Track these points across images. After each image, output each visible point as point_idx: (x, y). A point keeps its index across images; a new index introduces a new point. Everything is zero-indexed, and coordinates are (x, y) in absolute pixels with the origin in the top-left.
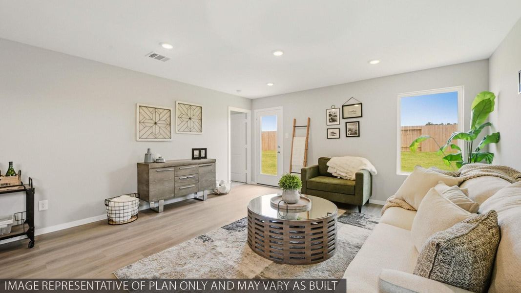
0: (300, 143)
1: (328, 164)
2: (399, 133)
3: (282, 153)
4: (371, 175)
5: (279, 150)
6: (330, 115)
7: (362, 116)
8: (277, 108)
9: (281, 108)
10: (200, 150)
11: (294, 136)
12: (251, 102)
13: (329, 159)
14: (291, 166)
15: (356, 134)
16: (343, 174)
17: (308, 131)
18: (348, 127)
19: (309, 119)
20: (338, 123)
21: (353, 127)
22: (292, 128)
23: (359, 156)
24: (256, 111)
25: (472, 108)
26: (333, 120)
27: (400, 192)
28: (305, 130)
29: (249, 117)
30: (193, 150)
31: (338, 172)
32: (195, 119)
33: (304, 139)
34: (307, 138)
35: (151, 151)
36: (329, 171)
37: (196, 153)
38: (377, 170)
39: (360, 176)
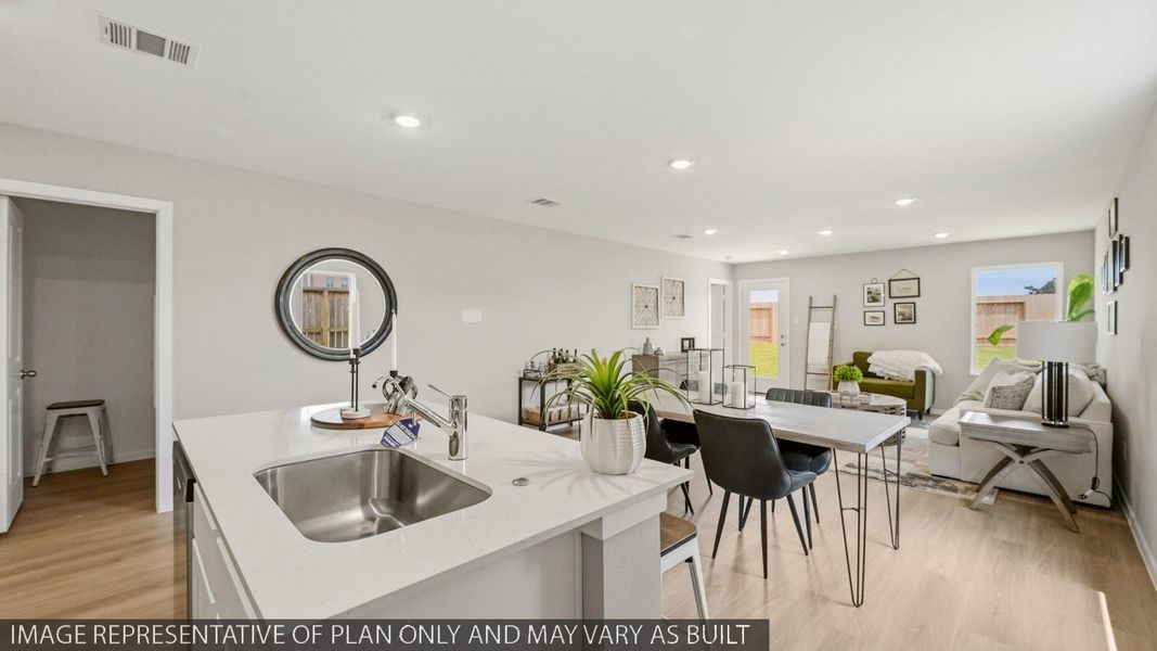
0: (820, 331)
1: (869, 360)
2: (974, 309)
3: (788, 345)
4: (934, 375)
5: (783, 340)
6: (869, 293)
7: (919, 296)
8: (781, 279)
9: (787, 279)
10: (689, 339)
11: (809, 321)
12: (734, 268)
13: (870, 354)
14: (807, 363)
15: (910, 319)
16: (894, 374)
17: (834, 314)
18: (897, 309)
19: (835, 297)
20: (882, 304)
21: (907, 310)
22: (807, 309)
23: (917, 350)
24: (740, 283)
25: (1069, 291)
26: (875, 300)
27: (974, 386)
28: (829, 313)
29: (729, 292)
30: (683, 340)
31: (886, 371)
32: (678, 300)
33: (828, 325)
34: (833, 324)
35: (651, 342)
36: (871, 369)
37: (686, 343)
38: (941, 366)
39: (920, 375)
